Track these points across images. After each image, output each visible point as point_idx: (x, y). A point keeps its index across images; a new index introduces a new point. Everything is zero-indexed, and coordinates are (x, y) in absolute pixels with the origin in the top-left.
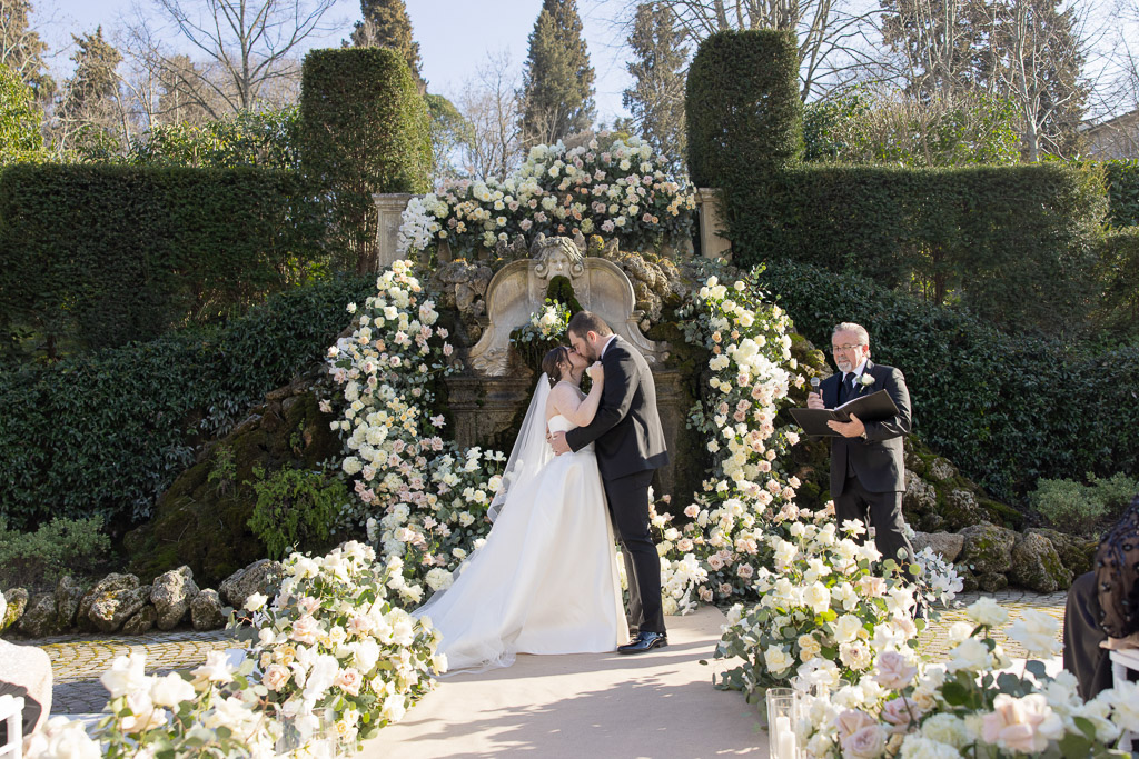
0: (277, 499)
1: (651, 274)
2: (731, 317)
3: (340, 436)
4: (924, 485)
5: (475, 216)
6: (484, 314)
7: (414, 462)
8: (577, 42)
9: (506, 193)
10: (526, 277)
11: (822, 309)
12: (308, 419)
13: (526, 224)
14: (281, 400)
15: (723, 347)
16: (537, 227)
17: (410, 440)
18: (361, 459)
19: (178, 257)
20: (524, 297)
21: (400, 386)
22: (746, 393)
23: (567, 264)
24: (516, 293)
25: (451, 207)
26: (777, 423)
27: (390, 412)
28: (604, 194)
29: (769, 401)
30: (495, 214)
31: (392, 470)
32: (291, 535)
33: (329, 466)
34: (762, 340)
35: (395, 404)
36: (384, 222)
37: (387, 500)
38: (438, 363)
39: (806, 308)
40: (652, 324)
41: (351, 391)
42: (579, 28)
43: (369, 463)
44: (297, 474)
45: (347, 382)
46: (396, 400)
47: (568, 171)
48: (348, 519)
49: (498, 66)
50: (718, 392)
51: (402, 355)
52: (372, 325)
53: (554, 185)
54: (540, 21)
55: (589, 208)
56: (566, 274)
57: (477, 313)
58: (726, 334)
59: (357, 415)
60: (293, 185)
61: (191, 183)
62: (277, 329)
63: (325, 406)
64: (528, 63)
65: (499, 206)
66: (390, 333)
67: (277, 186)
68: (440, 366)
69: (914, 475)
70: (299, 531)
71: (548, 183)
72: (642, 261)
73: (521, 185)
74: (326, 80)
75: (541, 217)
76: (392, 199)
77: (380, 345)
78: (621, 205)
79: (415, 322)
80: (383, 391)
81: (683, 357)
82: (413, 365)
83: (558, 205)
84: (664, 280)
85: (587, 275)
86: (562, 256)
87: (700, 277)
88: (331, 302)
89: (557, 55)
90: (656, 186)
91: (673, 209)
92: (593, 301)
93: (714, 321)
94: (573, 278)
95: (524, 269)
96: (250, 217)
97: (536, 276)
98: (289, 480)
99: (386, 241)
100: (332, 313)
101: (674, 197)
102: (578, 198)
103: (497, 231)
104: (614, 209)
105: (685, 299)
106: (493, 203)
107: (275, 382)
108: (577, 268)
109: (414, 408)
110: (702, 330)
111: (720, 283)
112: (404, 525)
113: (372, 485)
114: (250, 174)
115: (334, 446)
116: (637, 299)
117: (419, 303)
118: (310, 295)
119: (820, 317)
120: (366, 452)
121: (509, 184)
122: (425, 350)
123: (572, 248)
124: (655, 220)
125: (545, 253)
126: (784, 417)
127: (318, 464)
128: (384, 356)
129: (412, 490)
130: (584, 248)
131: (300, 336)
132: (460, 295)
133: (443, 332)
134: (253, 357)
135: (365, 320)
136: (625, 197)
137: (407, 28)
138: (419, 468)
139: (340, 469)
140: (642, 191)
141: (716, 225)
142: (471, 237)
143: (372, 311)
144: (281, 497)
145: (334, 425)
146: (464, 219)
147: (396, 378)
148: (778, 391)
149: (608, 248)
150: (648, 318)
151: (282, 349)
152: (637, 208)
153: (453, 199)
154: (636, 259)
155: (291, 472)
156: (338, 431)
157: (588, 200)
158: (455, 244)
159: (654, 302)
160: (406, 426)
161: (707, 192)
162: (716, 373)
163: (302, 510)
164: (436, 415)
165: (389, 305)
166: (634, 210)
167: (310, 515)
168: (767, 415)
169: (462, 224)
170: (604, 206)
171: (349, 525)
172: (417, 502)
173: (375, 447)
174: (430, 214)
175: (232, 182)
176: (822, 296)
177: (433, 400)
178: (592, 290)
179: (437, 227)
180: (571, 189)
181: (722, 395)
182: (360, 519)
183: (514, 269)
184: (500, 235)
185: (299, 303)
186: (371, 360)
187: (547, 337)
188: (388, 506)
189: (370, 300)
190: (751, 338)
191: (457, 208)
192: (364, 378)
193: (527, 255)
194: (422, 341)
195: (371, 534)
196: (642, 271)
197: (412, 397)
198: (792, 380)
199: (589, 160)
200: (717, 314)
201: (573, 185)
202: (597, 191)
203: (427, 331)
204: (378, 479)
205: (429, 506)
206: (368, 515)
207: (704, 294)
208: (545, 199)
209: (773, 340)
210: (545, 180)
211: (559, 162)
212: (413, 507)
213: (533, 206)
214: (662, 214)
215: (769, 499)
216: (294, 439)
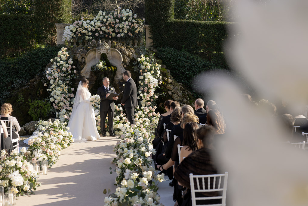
0: (35, 107)
1: (127, 53)
2: (146, 66)
3: (49, 92)
5: (83, 32)
6: (84, 62)
7: (67, 99)
9: (92, 26)
10: (95, 53)
11: (173, 61)
12: (41, 88)
13: (97, 34)
14: (34, 82)
15: (143, 73)
16: (99, 35)
17: (66, 94)
18: (54, 98)
19: (2, 40)
20: (95, 58)
21: (64, 81)
22: (147, 85)
23: (106, 50)
25: (77, 29)
26: (154, 92)
28: (118, 27)
29: (152, 87)
30: (88, 32)
31: (61, 101)
32: (38, 116)
33: (46, 99)
34: (153, 72)
35: (63, 86)
36: (58, 31)
37: (60, 108)
40: (127, 66)
41: (52, 82)
43: (56, 99)
45: (51, 79)
46: (63, 84)
47: (109, 20)
48: (51, 112)
50: (141, 85)
51: (64, 73)
52: (56, 65)
53: (105, 24)
55: (114, 30)
56: (105, 53)
58: (143, 70)
59: (53, 88)
61: (6, 19)
62: (31, 62)
63: (45, 85)
65: (90, 30)
66: (61, 67)
68: (73, 76)
70: (40, 114)
72: (125, 49)
73: (96, 23)
75: (101, 33)
76: (60, 25)
77: (59, 70)
78: (123, 29)
79: (67, 64)
80: (60, 82)
81: (133, 75)
82: (67, 75)
83: (106, 29)
84: (131, 54)
85: (111, 53)
86: (105, 48)
87: (141, 53)
90: (133, 25)
91: (137, 32)
92: (112, 59)
93: (142, 66)
94: (107, 53)
95: (95, 51)
96: (22, 29)
97: (98, 53)
98: (37, 103)
99: (59, 36)
100: (45, 58)
101: (136, 29)
102: (111, 27)
103: (89, 36)
104: (121, 31)
105: (136, 59)
106: (88, 29)
107: (30, 76)
108: (108, 51)
109: (67, 86)
110: (139, 68)
111: (144, 56)
112: (65, 114)
113: (57, 105)
114: (22, 17)
115: (48, 95)
116: (123, 59)
117: (69, 59)
118: (39, 53)
119: (173, 63)
120: (55, 97)
121: (92, 23)
122: (70, 72)
123: (107, 46)
124: (132, 35)
125: (100, 47)
126: (157, 91)
127: (44, 99)
128: (60, 73)
129: (66, 106)
130: (111, 45)
131: (36, 64)
132: (79, 57)
133: (74, 67)
134: (25, 69)
135: (55, 63)
138: (68, 101)
139: (49, 100)
140: (128, 27)
141: (149, 35)
142: (82, 37)
143: (57, 61)
145: (48, 90)
146: (80, 32)
147: (63, 79)
148: (155, 85)
149: (117, 45)
150: (126, 64)
151: (32, 67)
152: (127, 31)
153: (77, 27)
154: (124, 49)
155: (38, 101)
156: (48, 91)
157: (114, 28)
159: (128, 60)
160: (65, 91)
161: (147, 26)
162: (141, 80)
163: (41, 110)
164: (72, 88)
165: (61, 60)
167: (43, 111)
168: (152, 91)
169: (80, 34)
170: (118, 30)
171: (51, 114)
172: (68, 109)
173: (58, 96)
174: (71, 31)
175: (17, 19)
177: (71, 84)
178: (112, 57)
179: (72, 34)
181: (141, 86)
182: (54, 113)
183: (92, 51)
186: (56, 74)
187: (100, 70)
188: (61, 110)
189: (56, 58)
190: (150, 72)
191: (79, 29)
192: (55, 79)
193: (96, 47)
194: (69, 69)
195: (57, 116)
196: (125, 52)
197: (66, 83)
198: (159, 82)
199: (115, 16)
200: (143, 64)
201: (110, 23)
202: (116, 26)
203: (70, 67)
204: (58, 103)
205: (70, 110)
206: (56, 111)
207: (139, 59)
208: (102, 28)
209: (156, 72)
210: (102, 22)
211: (106, 17)
212: (67, 110)
213: (99, 29)
214: (133, 33)
215: (148, 111)
216: (38, 93)
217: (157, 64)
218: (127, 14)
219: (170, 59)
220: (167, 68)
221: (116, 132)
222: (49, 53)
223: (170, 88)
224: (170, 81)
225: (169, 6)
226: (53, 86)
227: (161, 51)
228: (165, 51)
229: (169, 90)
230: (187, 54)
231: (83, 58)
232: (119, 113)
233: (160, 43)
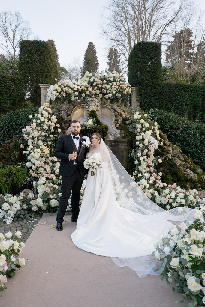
0: (5, 174)
1: (119, 111)
2: (142, 124)
3: (26, 155)
4: (194, 174)
5: (69, 92)
7: (48, 164)
8: (95, 56)
9: (78, 85)
10: (83, 110)
11: (166, 123)
12: (17, 150)
13: (83, 94)
14: (9, 143)
15: (140, 133)
16: (86, 95)
17: (48, 158)
18: (32, 163)
20: (82, 116)
21: (45, 141)
22: (147, 147)
23: (95, 107)
24: (80, 114)
25: (62, 89)
28: (106, 87)
29: (153, 149)
30: (75, 91)
31: (41, 167)
33: (22, 164)
34: (151, 131)
38: (56, 134)
40: (119, 125)
41: (29, 142)
42: (96, 53)
43: (34, 164)
44: (12, 167)
45: (28, 139)
46: (43, 146)
47: (96, 80)
48: (27, 181)
49: (77, 61)
50: (139, 146)
51: (45, 132)
52: (36, 122)
53: (91, 84)
54: (87, 51)
55: (101, 91)
56: (95, 109)
57: (69, 120)
58: (141, 129)
59: (31, 149)
60: (16, 80)
62: (10, 122)
63: (22, 146)
64: (84, 61)
65: (76, 89)
66: (42, 125)
67: (11, 80)
68: (57, 136)
69: (191, 171)
71: (90, 83)
72: (117, 107)
73: (82, 83)
74: (26, 49)
75: (88, 93)
76: (45, 86)
77: (39, 128)
78: (110, 91)
79: (50, 122)
80: (39, 143)
81: (128, 135)
82: (49, 135)
83: (93, 90)
84: (123, 112)
85: (101, 110)
87: (133, 112)
88: (26, 114)
90: (121, 86)
91: (125, 92)
92: (102, 118)
93: (137, 125)
94: (97, 111)
95: (83, 107)
97: (86, 110)
98: (10, 169)
99: (43, 98)
101: (124, 90)
102: (98, 88)
104: (108, 92)
105: (129, 118)
106: (74, 88)
107: (9, 137)
108: (98, 108)
109: (48, 148)
110: (134, 128)
111: (139, 114)
112: (44, 184)
113: (35, 171)
115: (24, 158)
116: (115, 118)
117: (51, 116)
119: (165, 125)
120: (33, 161)
121: (79, 83)
122: (53, 130)
124: (120, 95)
125: (89, 103)
127: (19, 164)
128: (40, 132)
130: (100, 102)
131: (17, 124)
132: (63, 114)
133: (58, 125)
134: (3, 130)
135: (34, 120)
136: (112, 88)
137: (56, 51)
138: (49, 166)
139: (26, 166)
140: (117, 87)
141: (136, 98)
142: (67, 98)
143: (37, 118)
144: (7, 174)
145: (24, 152)
146: (66, 92)
147: (43, 139)
148: (156, 147)
149: (107, 102)
150: (118, 123)
151: (11, 128)
152: (115, 92)
153: (63, 86)
154: (115, 106)
155: (10, 167)
157: (101, 89)
158: (63, 100)
159: (120, 119)
160: (46, 153)
161: (134, 88)
162: (138, 141)
163: (13, 178)
165: (42, 116)
166: (114, 92)
167: (15, 180)
169: (65, 94)
170: (106, 90)
171: (27, 183)
172: (49, 177)
173: (36, 159)
174: (56, 90)
176: (166, 119)
177: (54, 145)
178: (102, 114)
179: (58, 94)
180: (96, 85)
181: (140, 148)
182: (31, 182)
183: (80, 107)
184: (76, 97)
185: (17, 114)
186: (36, 133)
187: (89, 128)
188: (40, 177)
189: (36, 115)
190: (148, 131)
191: (64, 89)
192: (33, 138)
193: (84, 103)
194: (51, 128)
195: (34, 186)
196: (117, 109)
197: (48, 144)
198: (159, 144)
199: (102, 77)
200: (139, 123)
202: (104, 86)
203: (53, 125)
204: (37, 169)
205: (52, 178)
206: (33, 180)
207: (134, 118)
208: (89, 88)
211: (93, 77)
212: (47, 179)
213: (85, 89)
216: (12, 156)
217: (156, 123)
218: (115, 75)
223: (170, 151)
224: (167, 142)
226: (31, 147)
229: (168, 153)
230: (177, 116)
233: (148, 105)
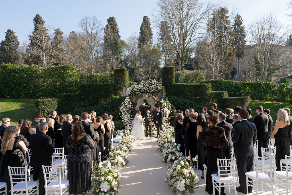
1: (155, 99)
6: (137, 104)
8: (149, 28)
9: (139, 87)
11: (176, 102)
12: (118, 115)
13: (141, 91)
14: (114, 113)
15: (163, 108)
17: (129, 118)
20: (141, 101)
21: (128, 112)
22: (165, 113)
26: (169, 116)
27: (127, 115)
29: (167, 114)
30: (138, 90)
34: (167, 107)
35: (128, 114)
36: (124, 90)
39: (174, 102)
40: (155, 105)
41: (123, 113)
42: (150, 25)
45: (122, 111)
48: (123, 126)
49: (134, 35)
51: (128, 109)
52: (124, 105)
53: (145, 86)
54: (142, 24)
56: (146, 99)
58: (163, 106)
62: (113, 104)
63: (120, 114)
64: (140, 32)
68: (132, 110)
73: (141, 86)
75: (143, 90)
76: (125, 87)
77: (126, 107)
79: (129, 105)
80: (126, 113)
84: (157, 99)
85: (148, 99)
86: (145, 97)
89: (145, 31)
90: (157, 86)
91: (159, 89)
95: (141, 98)
101: (158, 88)
102: (147, 88)
103: (138, 92)
104: (152, 89)
105: (159, 102)
110: (161, 106)
111: (163, 100)
114: (108, 84)
115: (121, 119)
116: (154, 102)
117: (130, 102)
118: (116, 100)
120: (124, 119)
122: (130, 108)
123: (147, 96)
124: (157, 91)
126: (170, 115)
127: (119, 121)
131: (115, 105)
132: (134, 101)
133: (132, 106)
135: (124, 104)
137: (116, 26)
138: (130, 121)
139: (122, 121)
140: (155, 87)
141: (164, 91)
142: (135, 93)
145: (121, 116)
149: (151, 96)
151: (113, 106)
152: (154, 89)
153: (133, 88)
154: (154, 97)
158: (133, 93)
159: (156, 102)
161: (163, 86)
167: (119, 126)
168: (167, 116)
169: (134, 91)
170: (150, 89)
173: (126, 119)
174: (130, 90)
177: (131, 114)
178: (149, 101)
179: (131, 91)
183: (140, 98)
186: (125, 109)
187: (144, 107)
188: (127, 125)
189: (124, 102)
190: (166, 107)
191: (133, 89)
192: (124, 111)
193: (142, 96)
194: (130, 107)
195: (125, 128)
198: (170, 112)
199: (149, 83)
200: (163, 104)
201: (147, 86)
202: (150, 87)
203: (131, 106)
204: (126, 122)
206: (125, 126)
207: (161, 102)
208: (144, 88)
209: (169, 107)
210: (143, 85)
211: (145, 83)
212: (130, 125)
213: (142, 89)
214: (157, 90)
215: (167, 125)
217: (169, 104)
218: (154, 82)
219: (174, 101)
220: (173, 105)
221: (153, 135)
222: (120, 100)
224: (175, 111)
225: (173, 78)
226: (124, 114)
227: (170, 97)
228: (172, 98)
229: (175, 115)
230: (182, 99)
231: (136, 102)
232: (153, 126)
233: (169, 94)
